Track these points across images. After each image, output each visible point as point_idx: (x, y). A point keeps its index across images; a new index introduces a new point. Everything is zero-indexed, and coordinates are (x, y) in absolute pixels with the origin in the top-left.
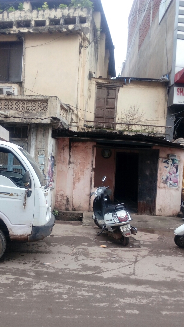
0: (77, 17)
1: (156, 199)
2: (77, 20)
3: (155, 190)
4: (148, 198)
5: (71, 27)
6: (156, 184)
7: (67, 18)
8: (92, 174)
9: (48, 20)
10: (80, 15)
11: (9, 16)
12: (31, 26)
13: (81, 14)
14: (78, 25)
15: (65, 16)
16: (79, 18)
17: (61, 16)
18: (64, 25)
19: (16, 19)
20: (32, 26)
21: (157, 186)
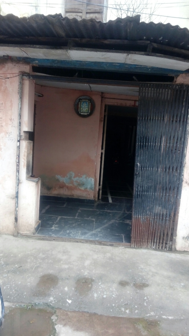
1: (178, 213)
3: (176, 189)
4: (158, 209)
6: (180, 174)
8: (19, 147)
21: (182, 181)
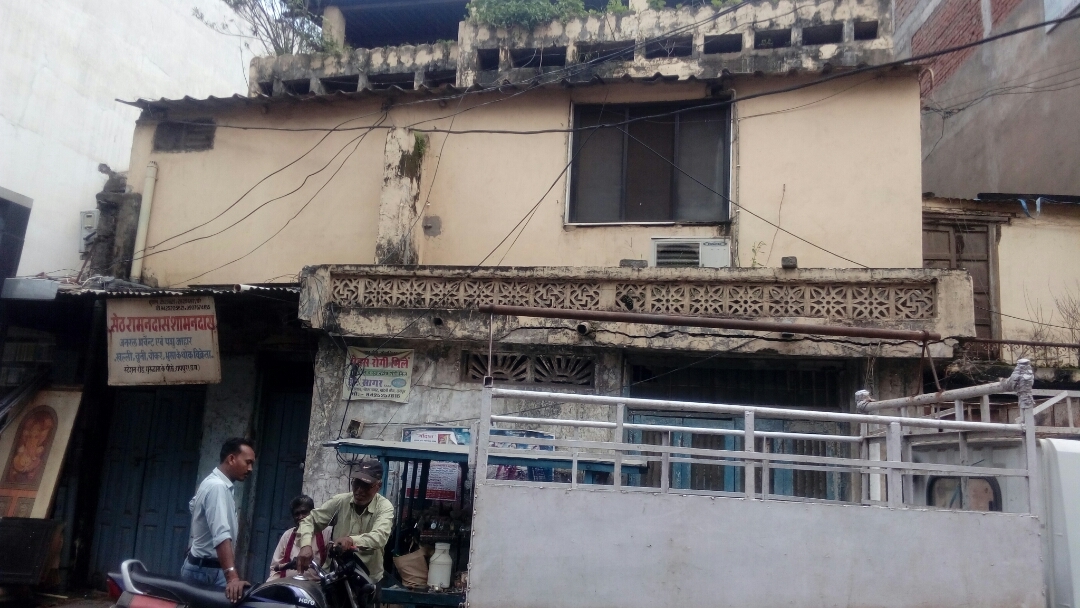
0: (845, 23)
2: (848, 30)
5: (828, 51)
7: (811, 25)
9: (750, 34)
10: (855, 16)
11: (622, 28)
12: (694, 53)
13: (861, 14)
14: (850, 44)
15: (806, 20)
16: (852, 26)
17: (794, 21)
18: (805, 48)
19: (646, 35)
20: (699, 53)
